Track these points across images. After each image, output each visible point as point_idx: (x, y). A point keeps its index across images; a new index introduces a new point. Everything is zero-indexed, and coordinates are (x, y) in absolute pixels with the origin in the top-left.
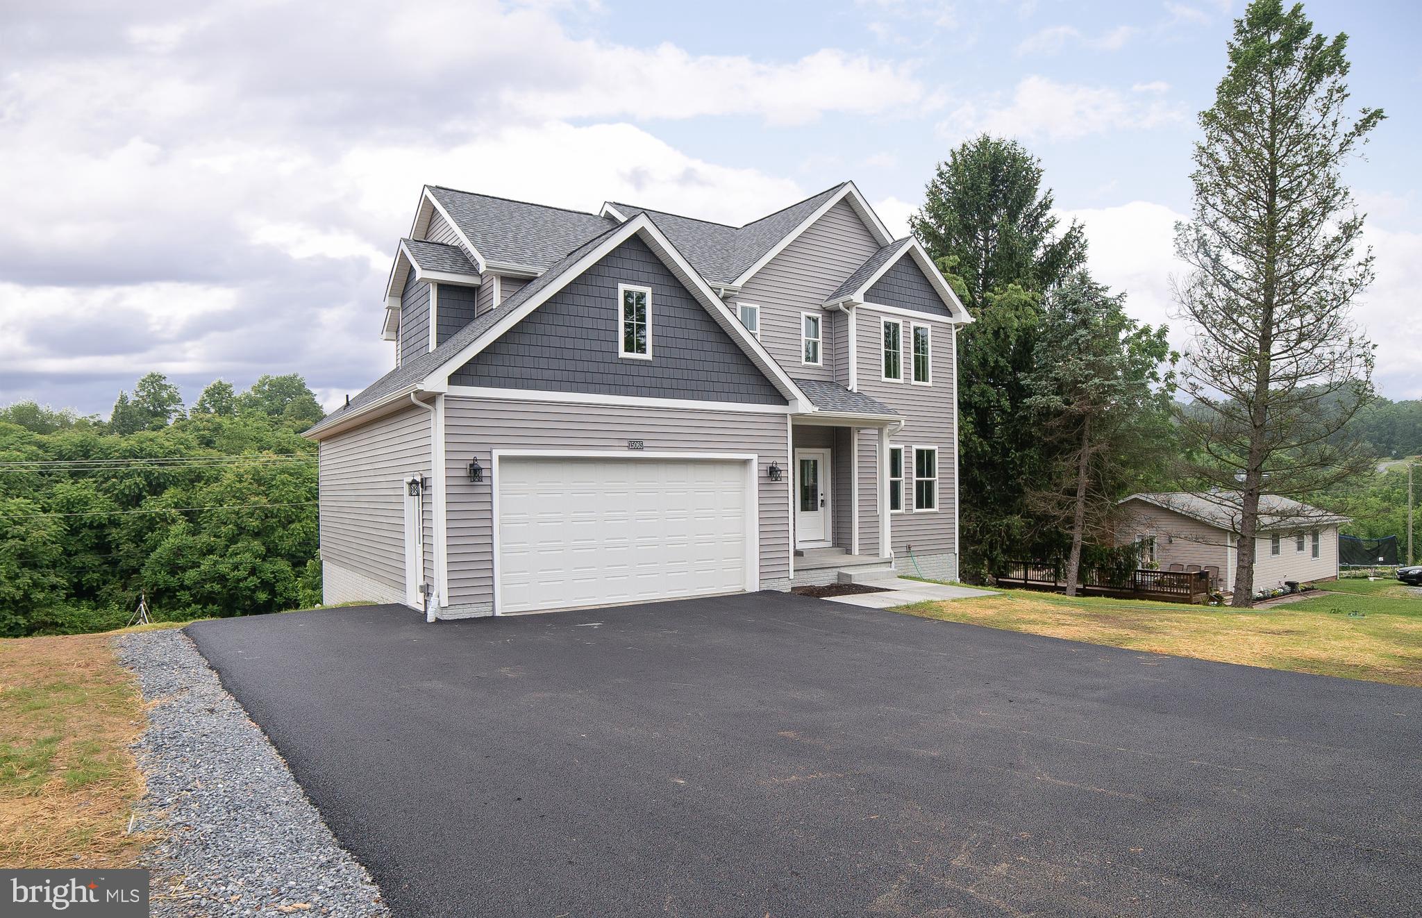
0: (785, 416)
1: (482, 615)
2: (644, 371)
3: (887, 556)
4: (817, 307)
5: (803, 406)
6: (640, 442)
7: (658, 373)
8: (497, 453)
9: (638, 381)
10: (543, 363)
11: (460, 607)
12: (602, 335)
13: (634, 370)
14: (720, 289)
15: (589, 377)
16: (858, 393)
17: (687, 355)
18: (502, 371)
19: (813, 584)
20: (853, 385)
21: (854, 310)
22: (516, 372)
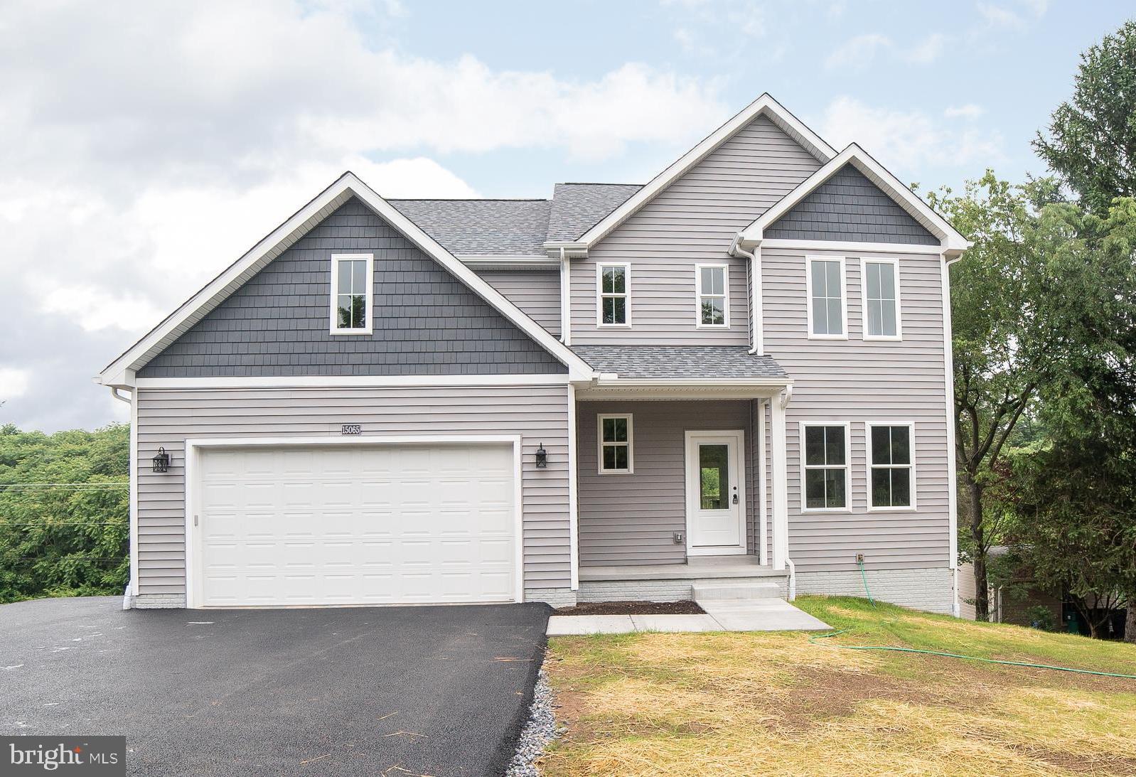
0: (564, 386)
1: (175, 606)
2: (362, 347)
3: (779, 566)
4: (724, 256)
5: (580, 371)
6: (357, 426)
7: (381, 347)
8: (191, 443)
9: (354, 359)
10: (243, 348)
11: (152, 596)
12: (311, 313)
13: (350, 347)
14: (559, 249)
15: (295, 359)
16: (764, 356)
17: (420, 323)
18: (198, 360)
19: (648, 599)
20: (759, 347)
21: (758, 252)
22: (213, 360)
